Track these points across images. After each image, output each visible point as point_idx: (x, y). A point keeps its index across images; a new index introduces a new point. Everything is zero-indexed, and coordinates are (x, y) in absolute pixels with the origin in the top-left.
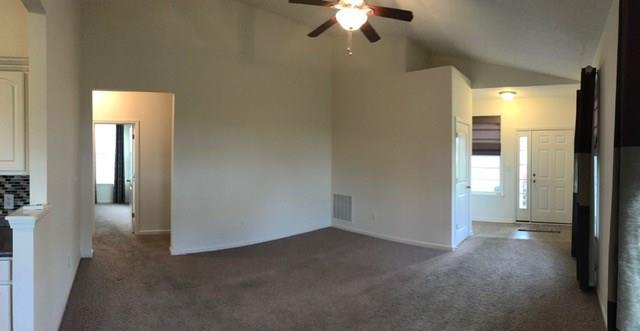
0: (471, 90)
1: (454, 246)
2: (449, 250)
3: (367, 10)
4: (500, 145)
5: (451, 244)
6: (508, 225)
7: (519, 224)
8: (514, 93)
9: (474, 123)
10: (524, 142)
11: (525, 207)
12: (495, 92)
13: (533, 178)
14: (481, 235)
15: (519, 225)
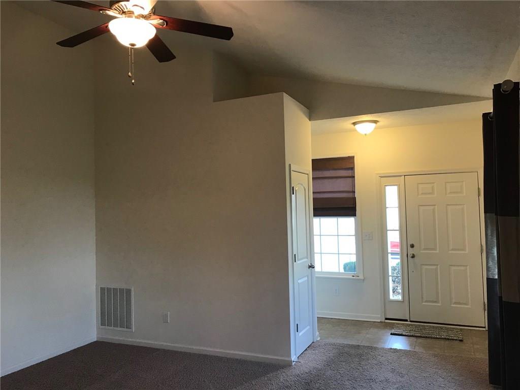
0: (310, 123)
1: (294, 358)
2: (288, 365)
3: (157, 21)
4: (354, 200)
5: (289, 355)
6: (373, 324)
7: (391, 324)
8: (375, 122)
9: (314, 169)
10: (392, 195)
11: (399, 298)
12: (346, 123)
13: (411, 251)
14: (332, 340)
15: (391, 326)
